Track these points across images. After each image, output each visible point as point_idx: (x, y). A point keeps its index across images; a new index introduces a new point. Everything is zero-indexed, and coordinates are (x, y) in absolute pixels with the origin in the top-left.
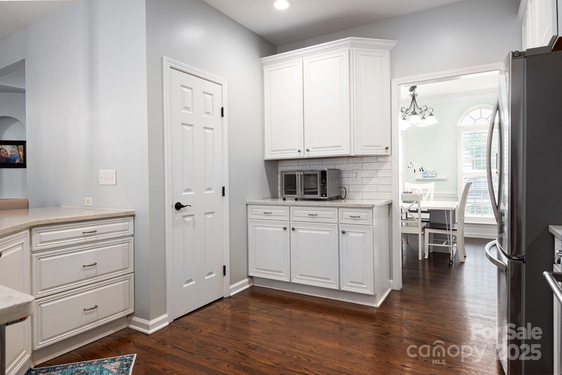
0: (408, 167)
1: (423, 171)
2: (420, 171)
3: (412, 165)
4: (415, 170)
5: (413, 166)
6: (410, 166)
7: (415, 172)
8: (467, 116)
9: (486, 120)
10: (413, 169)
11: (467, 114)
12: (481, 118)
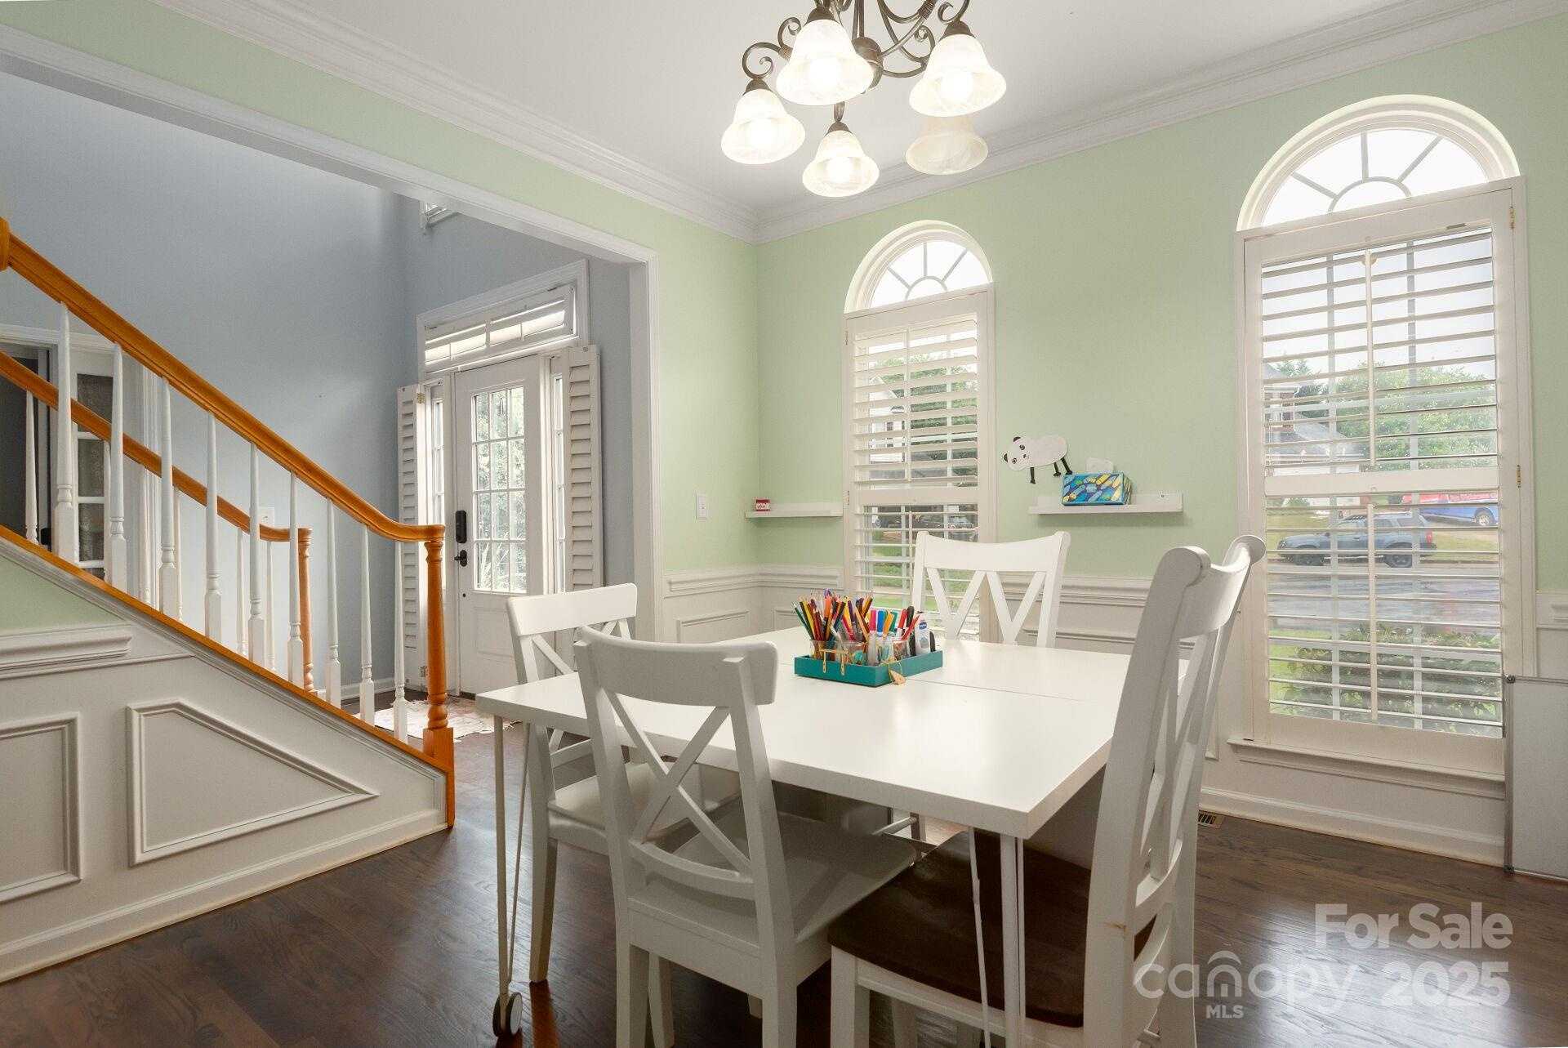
0: (1006, 458)
1: (1069, 472)
2: (1058, 474)
3: (1022, 448)
4: (1032, 470)
5: (1024, 452)
6: (1013, 451)
7: (1033, 481)
8: (1291, 180)
9: (1395, 187)
10: (1025, 465)
11: (1290, 170)
12: (1366, 179)
